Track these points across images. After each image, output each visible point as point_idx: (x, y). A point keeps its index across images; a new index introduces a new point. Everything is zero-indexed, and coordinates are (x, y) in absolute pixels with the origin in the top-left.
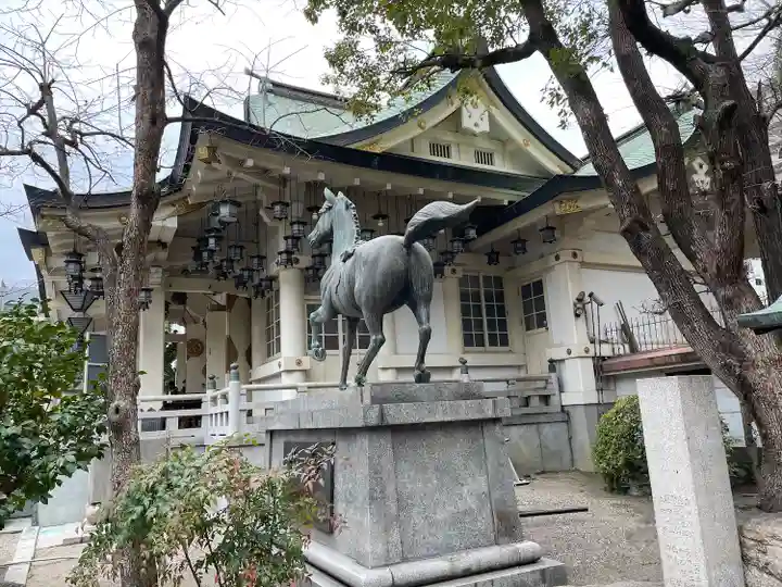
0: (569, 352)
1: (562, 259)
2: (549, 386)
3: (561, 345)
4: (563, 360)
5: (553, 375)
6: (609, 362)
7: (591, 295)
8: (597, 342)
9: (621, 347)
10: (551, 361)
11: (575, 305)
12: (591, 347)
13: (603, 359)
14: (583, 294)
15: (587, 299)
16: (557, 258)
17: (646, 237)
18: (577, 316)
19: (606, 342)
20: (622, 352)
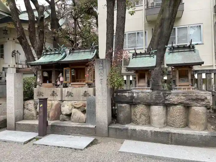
0: (9, 66)
1: (10, 40)
2: (2, 75)
3: (7, 64)
4: (7, 68)
5: (3, 72)
6: (21, 69)
7: (17, 51)
8: (18, 64)
9: (25, 66)
10: (3, 68)
11: (12, 53)
12: (16, 65)
13: (19, 68)
14: (15, 51)
15: (16, 52)
16: (8, 39)
17: (23, 41)
18: (13, 56)
19: (21, 64)
20: (25, 67)
